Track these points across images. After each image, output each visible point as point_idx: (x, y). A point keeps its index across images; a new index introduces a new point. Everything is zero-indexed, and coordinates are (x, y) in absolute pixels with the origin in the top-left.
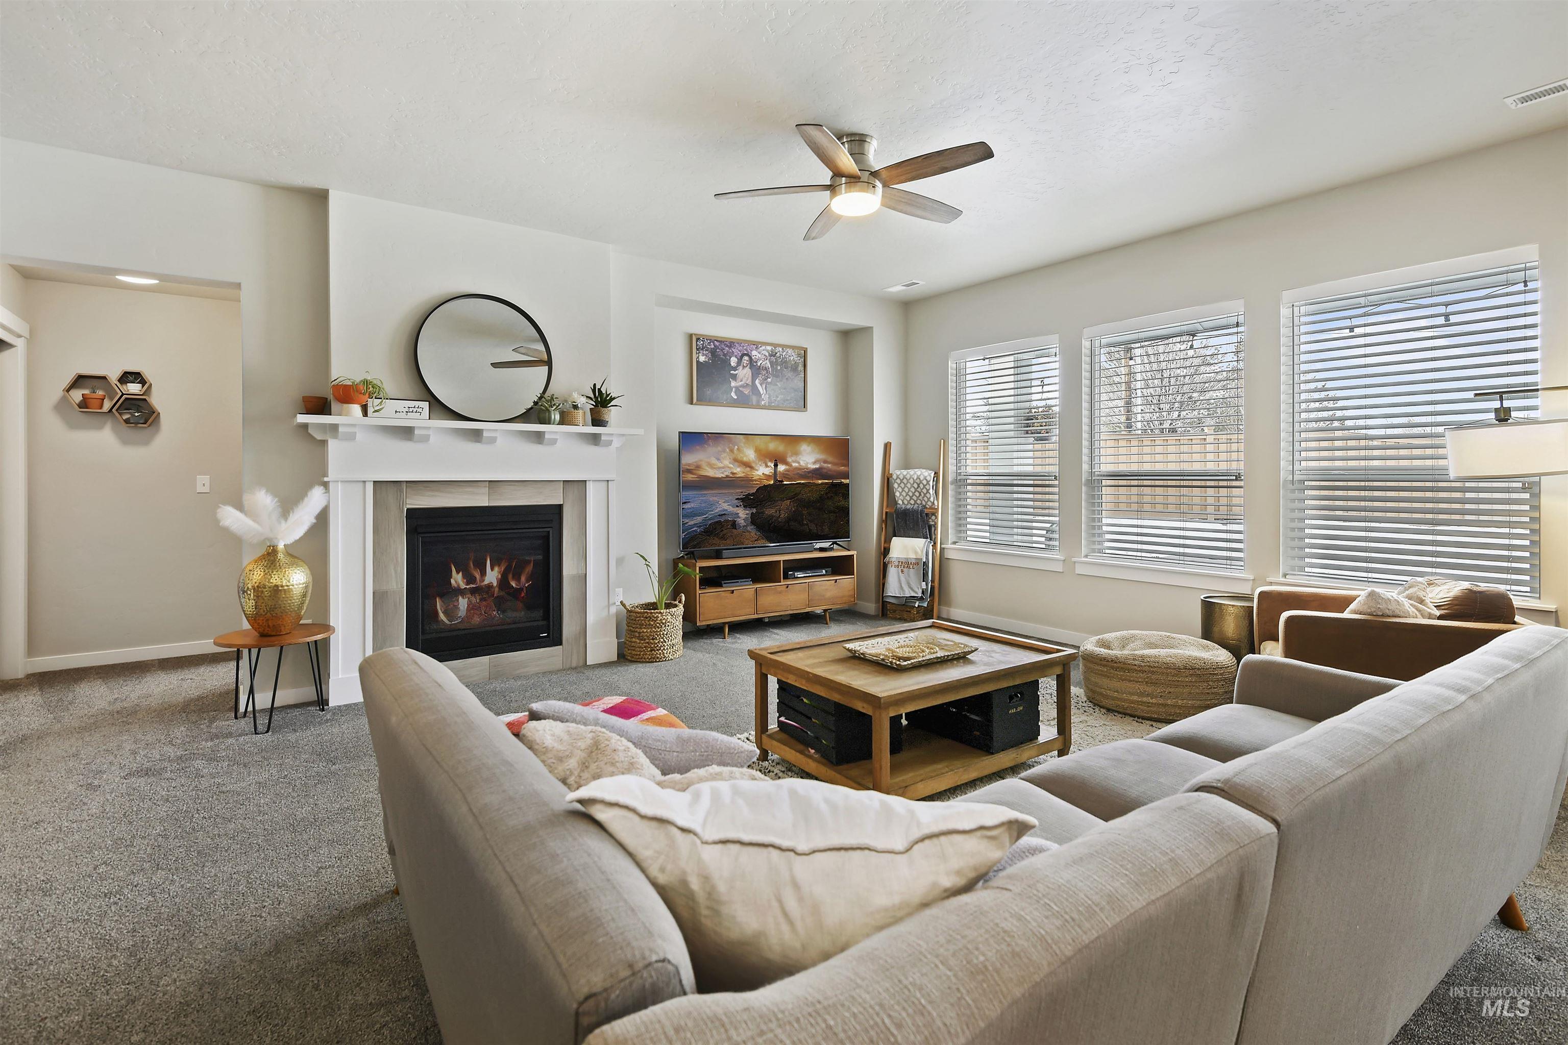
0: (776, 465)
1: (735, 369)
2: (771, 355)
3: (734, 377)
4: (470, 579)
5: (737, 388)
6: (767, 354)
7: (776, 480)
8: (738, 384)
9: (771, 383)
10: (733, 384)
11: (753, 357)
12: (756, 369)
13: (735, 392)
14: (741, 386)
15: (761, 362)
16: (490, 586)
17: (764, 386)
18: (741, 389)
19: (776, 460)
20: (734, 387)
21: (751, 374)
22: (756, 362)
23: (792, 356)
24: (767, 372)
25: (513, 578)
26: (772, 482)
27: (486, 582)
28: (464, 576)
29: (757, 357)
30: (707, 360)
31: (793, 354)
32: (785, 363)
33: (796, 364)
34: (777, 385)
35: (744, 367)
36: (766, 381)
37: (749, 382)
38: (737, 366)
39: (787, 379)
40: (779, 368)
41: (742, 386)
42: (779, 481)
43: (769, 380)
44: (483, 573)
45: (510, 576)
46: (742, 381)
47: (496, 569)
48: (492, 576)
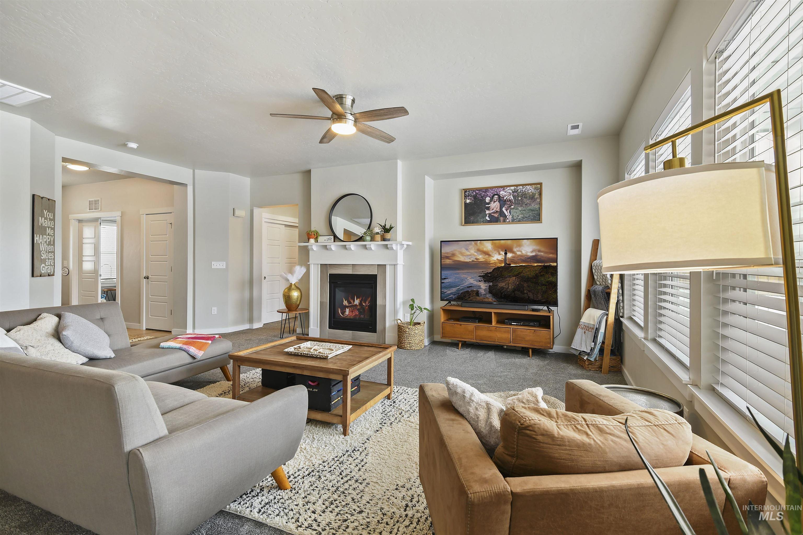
0: (506, 254)
1: (489, 204)
2: (513, 192)
3: (488, 208)
4: (349, 302)
5: (489, 214)
6: (511, 192)
7: (506, 264)
8: (490, 212)
9: (513, 208)
10: (487, 212)
11: (501, 195)
12: (502, 202)
13: (489, 217)
14: (492, 213)
15: (507, 197)
16: (356, 305)
17: (508, 211)
18: (492, 214)
19: (506, 250)
20: (488, 214)
21: (499, 205)
22: (503, 198)
23: (530, 190)
24: (511, 203)
25: (364, 303)
26: (503, 265)
27: (355, 304)
28: (348, 302)
29: (504, 195)
30: (471, 201)
31: (531, 188)
32: (524, 195)
33: (534, 195)
34: (518, 209)
35: (494, 202)
36: (510, 208)
37: (498, 210)
38: (490, 202)
39: (526, 204)
40: (520, 198)
41: (494, 213)
42: (508, 264)
43: (512, 207)
44: (354, 301)
45: (363, 302)
46: (492, 210)
47: (358, 299)
48: (357, 302)
